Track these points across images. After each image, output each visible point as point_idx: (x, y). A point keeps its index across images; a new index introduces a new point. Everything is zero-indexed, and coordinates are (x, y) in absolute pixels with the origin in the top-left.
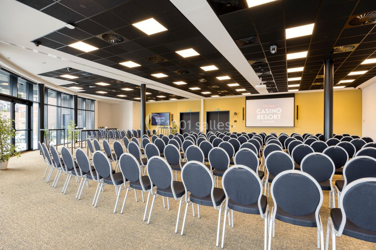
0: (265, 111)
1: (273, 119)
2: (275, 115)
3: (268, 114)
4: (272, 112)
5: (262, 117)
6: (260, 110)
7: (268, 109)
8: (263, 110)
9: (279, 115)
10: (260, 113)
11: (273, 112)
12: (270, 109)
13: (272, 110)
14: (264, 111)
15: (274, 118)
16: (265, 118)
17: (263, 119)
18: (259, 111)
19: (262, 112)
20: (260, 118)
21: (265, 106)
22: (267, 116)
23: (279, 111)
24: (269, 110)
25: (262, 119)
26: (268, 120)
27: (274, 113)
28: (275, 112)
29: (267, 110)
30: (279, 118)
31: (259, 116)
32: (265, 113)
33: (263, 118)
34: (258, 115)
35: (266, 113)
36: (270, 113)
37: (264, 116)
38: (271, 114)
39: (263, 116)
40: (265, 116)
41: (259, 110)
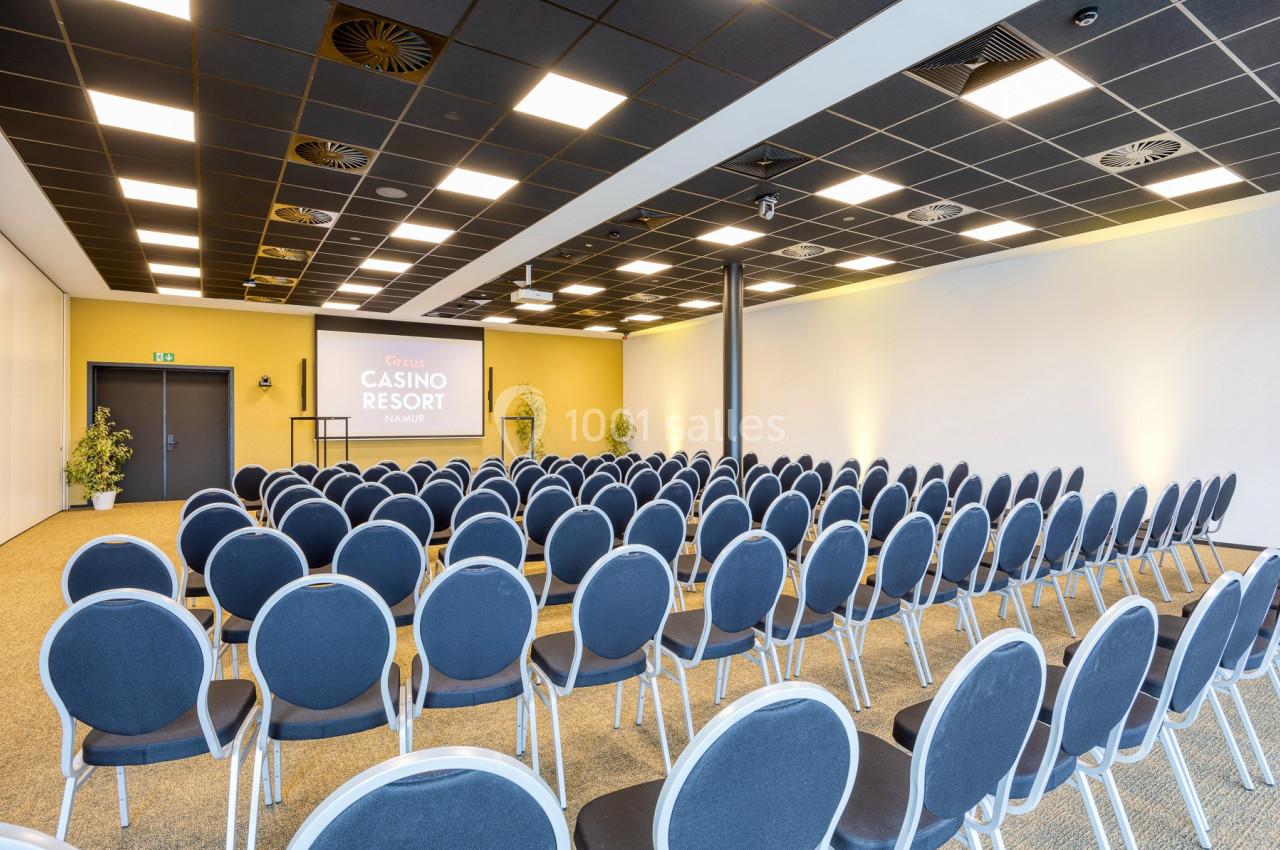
0: (393, 381)
1: (420, 410)
2: (425, 396)
3: (404, 391)
4: (417, 386)
5: (381, 401)
6: (373, 373)
7: (402, 374)
8: (385, 375)
9: (440, 396)
10: (375, 385)
11: (420, 383)
12: (410, 374)
13: (418, 378)
14: (388, 380)
15: (424, 407)
16: (393, 406)
17: (385, 407)
18: (370, 379)
19: (382, 384)
20: (376, 403)
21: (391, 360)
22: (401, 399)
23: (438, 381)
24: (405, 378)
25: (381, 407)
26: (403, 411)
27: (422, 390)
28: (426, 384)
29: (400, 376)
30: (440, 407)
31: (369, 398)
32: (390, 386)
33: (383, 404)
34: (366, 395)
35: (396, 385)
36: (410, 386)
37: (388, 397)
38: (413, 390)
39: (384, 397)
40: (393, 397)
41: (367, 373)
